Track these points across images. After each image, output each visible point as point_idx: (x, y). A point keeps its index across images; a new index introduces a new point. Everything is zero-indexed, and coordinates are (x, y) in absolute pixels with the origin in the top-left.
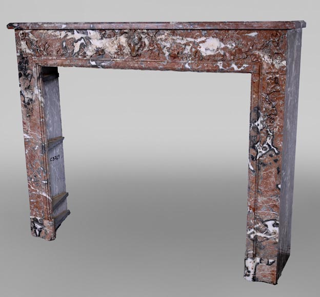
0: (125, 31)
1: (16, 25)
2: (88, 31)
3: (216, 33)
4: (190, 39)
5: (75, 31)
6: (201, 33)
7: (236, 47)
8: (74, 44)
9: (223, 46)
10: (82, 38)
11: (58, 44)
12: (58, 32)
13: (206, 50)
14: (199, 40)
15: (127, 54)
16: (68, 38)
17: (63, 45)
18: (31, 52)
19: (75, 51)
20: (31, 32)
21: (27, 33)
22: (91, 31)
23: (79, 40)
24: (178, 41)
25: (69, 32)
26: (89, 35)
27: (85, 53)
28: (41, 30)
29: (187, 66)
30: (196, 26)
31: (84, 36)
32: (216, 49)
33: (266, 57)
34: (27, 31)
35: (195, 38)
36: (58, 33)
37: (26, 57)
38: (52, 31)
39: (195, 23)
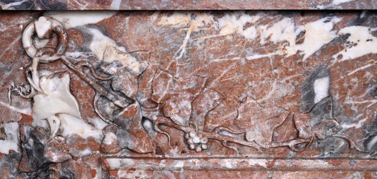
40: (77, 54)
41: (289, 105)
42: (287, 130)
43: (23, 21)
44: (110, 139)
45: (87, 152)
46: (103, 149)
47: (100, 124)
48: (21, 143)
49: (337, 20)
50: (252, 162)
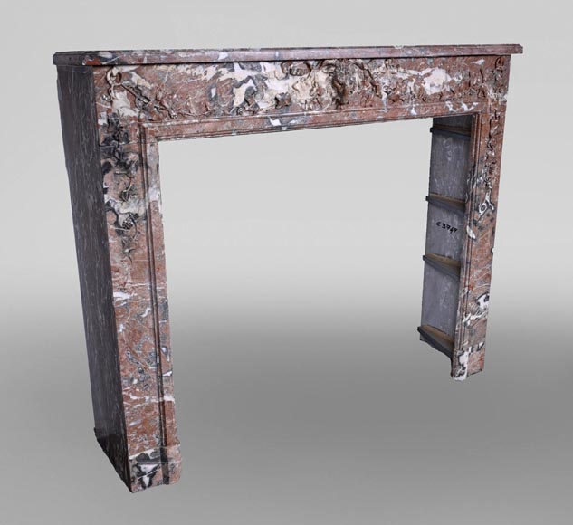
0: (330, 62)
1: (109, 56)
2: (261, 64)
3: (443, 62)
4: (413, 72)
5: (236, 65)
6: (426, 61)
7: (463, 80)
8: (235, 89)
9: (449, 79)
10: (250, 77)
11: (200, 93)
12: (201, 67)
13: (431, 86)
14: (424, 72)
15: (328, 102)
16: (222, 79)
17: (211, 95)
18: (136, 115)
19: (235, 105)
20: (137, 72)
21: (127, 73)
22: (266, 64)
23: (244, 82)
24: (399, 75)
25: (224, 67)
26: (263, 72)
27: (256, 105)
28: (160, 64)
29: (413, 112)
30: (428, 52)
31: (253, 74)
32: (441, 84)
33: (491, 91)
34: (126, 69)
35: (419, 70)
36: (200, 70)
37: (126, 127)
38: (187, 66)
39: (426, 47)
40: (127, 82)
41: (203, 99)
42: (204, 108)
43: (106, 69)
44: (142, 116)
45: (133, 122)
46: (139, 120)
47: (138, 110)
48: (108, 120)
49: (217, 66)
50: (194, 121)
